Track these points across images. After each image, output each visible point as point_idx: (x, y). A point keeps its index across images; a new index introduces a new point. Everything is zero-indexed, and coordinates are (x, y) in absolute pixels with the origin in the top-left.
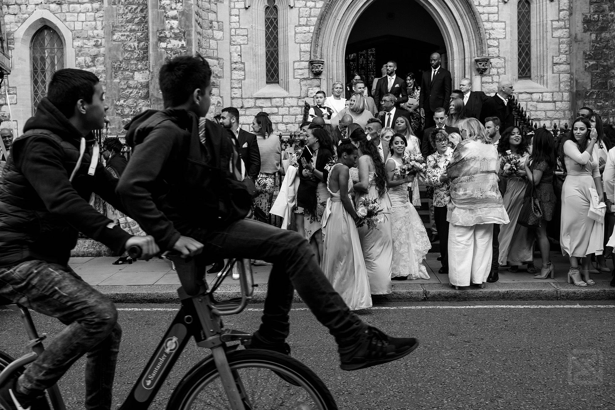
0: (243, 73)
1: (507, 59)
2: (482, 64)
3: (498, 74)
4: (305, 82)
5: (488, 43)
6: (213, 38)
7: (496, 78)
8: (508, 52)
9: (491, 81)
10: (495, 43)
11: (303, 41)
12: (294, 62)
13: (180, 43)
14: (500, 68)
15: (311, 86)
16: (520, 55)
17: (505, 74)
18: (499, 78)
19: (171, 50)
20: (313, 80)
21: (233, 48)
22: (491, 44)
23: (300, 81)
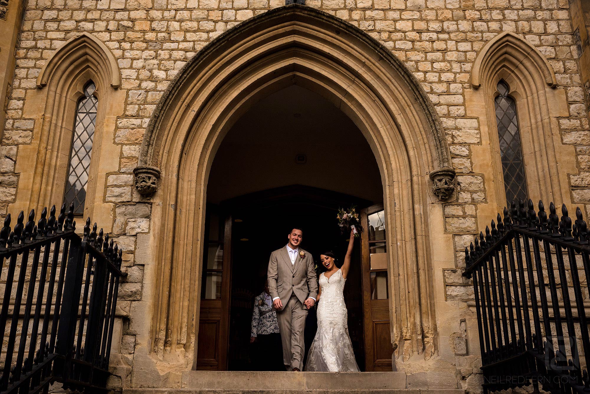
0: (13, 191)
1: (486, 176)
2: (444, 181)
3: (474, 202)
4: (123, 209)
5: (452, 150)
7: (470, 210)
8: (487, 165)
9: (461, 213)
10: (465, 151)
11: (128, 140)
12: (108, 175)
14: (476, 192)
15: (133, 215)
16: (507, 179)
17: (486, 202)
18: (476, 210)
20: (137, 206)
21: (4, 150)
22: (457, 152)
23: (115, 207)
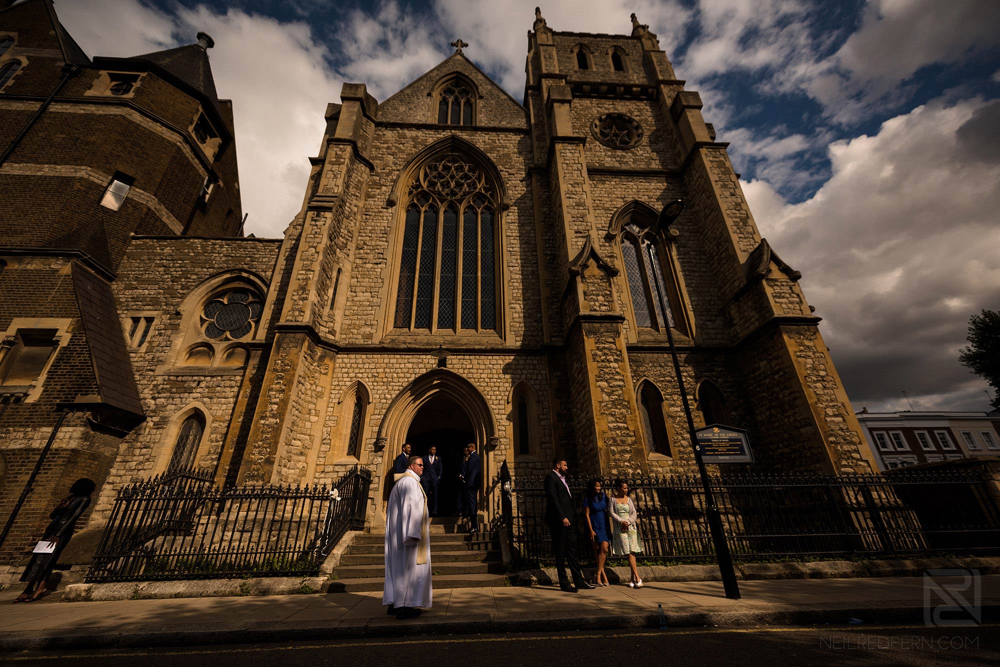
0: (329, 446)
1: (511, 438)
3: (506, 449)
5: (499, 428)
6: (309, 421)
7: (504, 452)
8: (511, 434)
9: (501, 454)
10: (503, 428)
11: (375, 425)
12: (367, 440)
13: (275, 421)
14: (506, 445)
15: (376, 456)
17: (510, 449)
18: (506, 452)
19: (268, 425)
20: (378, 452)
21: (325, 429)
